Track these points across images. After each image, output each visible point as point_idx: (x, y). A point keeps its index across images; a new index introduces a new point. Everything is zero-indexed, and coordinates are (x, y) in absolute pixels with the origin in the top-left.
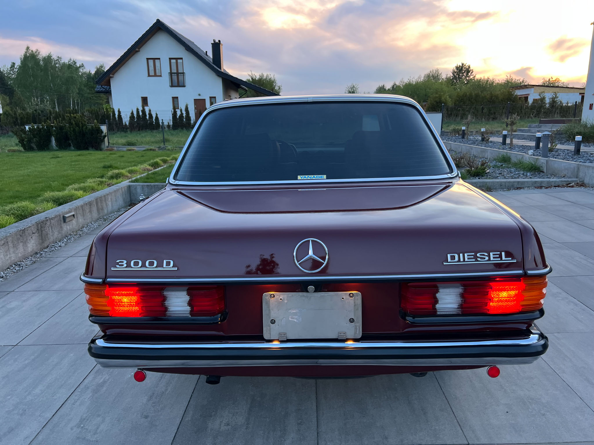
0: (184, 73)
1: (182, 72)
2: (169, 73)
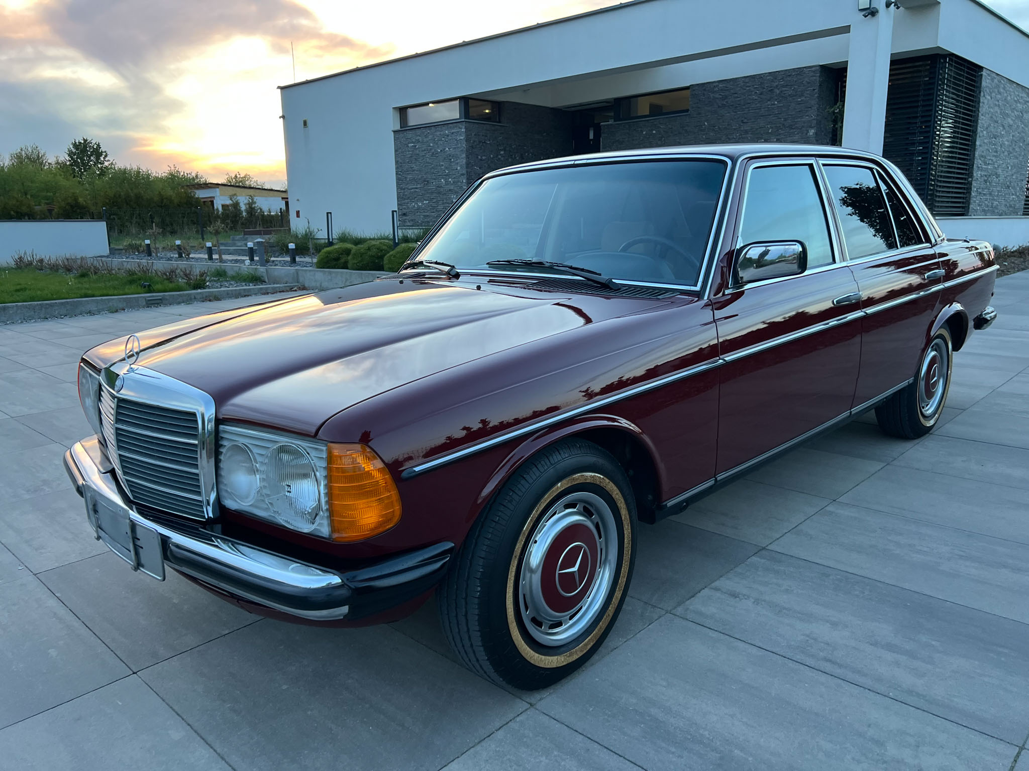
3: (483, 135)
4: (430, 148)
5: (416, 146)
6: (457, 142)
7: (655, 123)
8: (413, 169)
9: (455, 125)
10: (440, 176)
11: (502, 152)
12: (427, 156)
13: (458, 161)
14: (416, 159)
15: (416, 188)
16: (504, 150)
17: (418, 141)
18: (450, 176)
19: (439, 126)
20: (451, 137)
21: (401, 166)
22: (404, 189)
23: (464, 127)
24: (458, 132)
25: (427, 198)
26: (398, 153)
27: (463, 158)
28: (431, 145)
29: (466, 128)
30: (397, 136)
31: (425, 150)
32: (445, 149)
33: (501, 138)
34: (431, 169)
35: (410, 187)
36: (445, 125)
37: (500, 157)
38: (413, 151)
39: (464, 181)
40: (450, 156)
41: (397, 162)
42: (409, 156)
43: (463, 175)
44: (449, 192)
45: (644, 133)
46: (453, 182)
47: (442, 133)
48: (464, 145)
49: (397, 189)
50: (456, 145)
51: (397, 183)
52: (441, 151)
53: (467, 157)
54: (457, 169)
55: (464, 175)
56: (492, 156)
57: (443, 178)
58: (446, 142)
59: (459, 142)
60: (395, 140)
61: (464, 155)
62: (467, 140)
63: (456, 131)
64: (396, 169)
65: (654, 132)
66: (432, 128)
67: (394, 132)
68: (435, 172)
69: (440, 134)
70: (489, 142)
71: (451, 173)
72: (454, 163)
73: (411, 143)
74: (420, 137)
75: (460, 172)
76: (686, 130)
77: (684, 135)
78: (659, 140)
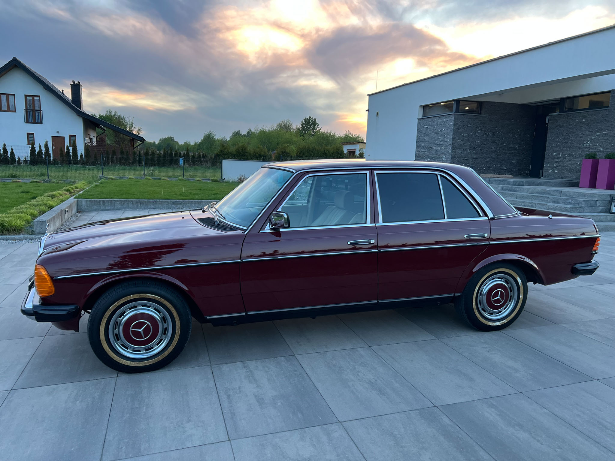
0: (42, 110)
1: (39, 109)
2: (24, 109)
3: (466, 122)
4: (435, 128)
5: (428, 127)
7: (585, 114)
8: (425, 140)
9: (449, 116)
10: (439, 145)
11: (479, 132)
12: (433, 133)
13: (449, 136)
14: (427, 135)
15: (425, 151)
16: (481, 130)
17: (429, 125)
18: (444, 145)
19: (441, 117)
20: (446, 122)
21: (419, 138)
22: (419, 152)
23: (453, 117)
24: (450, 120)
25: (430, 157)
26: (419, 131)
27: (451, 135)
28: (436, 127)
29: (455, 118)
30: (419, 122)
31: (432, 130)
32: (442, 130)
33: (479, 123)
34: (434, 140)
35: (422, 151)
36: (444, 116)
37: (477, 134)
38: (426, 130)
39: (450, 148)
40: (444, 134)
41: (417, 136)
42: (424, 133)
43: (449, 144)
44: (442, 154)
45: (577, 120)
46: (445, 149)
47: (442, 120)
48: (452, 128)
49: (416, 151)
50: (448, 127)
51: (416, 148)
52: (440, 130)
53: (454, 134)
54: (447, 141)
55: (451, 145)
56: (471, 134)
57: (439, 146)
58: (443, 126)
59: (450, 126)
60: (418, 124)
61: (452, 134)
62: (455, 125)
63: (450, 119)
64: (417, 140)
65: (584, 120)
66: (437, 117)
67: (418, 119)
68: (436, 143)
69: (441, 121)
70: (470, 126)
71: (444, 143)
72: (446, 138)
73: (426, 126)
74: (430, 123)
75: (449, 143)
76: (606, 119)
77: (604, 123)
78: (586, 126)
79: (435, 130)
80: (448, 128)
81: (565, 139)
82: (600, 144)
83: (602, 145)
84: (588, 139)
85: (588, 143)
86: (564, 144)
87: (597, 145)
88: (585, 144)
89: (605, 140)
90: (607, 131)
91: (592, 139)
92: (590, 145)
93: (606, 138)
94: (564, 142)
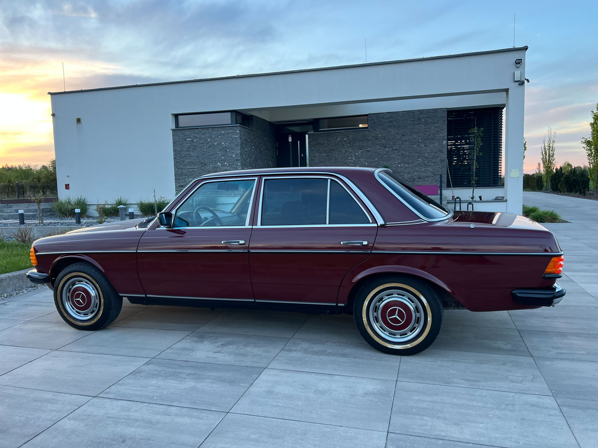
3: (246, 136)
4: (207, 142)
5: (194, 140)
6: (232, 139)
7: (346, 134)
8: (191, 155)
9: (231, 127)
10: (217, 161)
11: (253, 147)
12: (205, 147)
13: (234, 151)
14: (193, 149)
15: (194, 169)
17: (196, 137)
19: (216, 128)
20: (227, 135)
21: (179, 153)
22: (182, 169)
23: (238, 130)
24: (233, 132)
26: (176, 144)
27: (237, 149)
28: (209, 140)
29: (241, 130)
31: (202, 143)
32: (221, 143)
33: (252, 138)
34: (208, 156)
35: (187, 168)
36: (222, 128)
37: (252, 150)
38: (191, 144)
39: (239, 164)
40: (226, 148)
41: (175, 151)
42: (187, 147)
45: (338, 139)
48: (239, 141)
49: (175, 169)
51: (175, 165)
52: (218, 144)
54: (232, 156)
55: (239, 160)
56: (249, 149)
57: (219, 162)
58: (222, 139)
59: (234, 139)
60: (173, 136)
61: (239, 148)
62: (241, 138)
65: (345, 139)
67: (173, 130)
68: (212, 158)
69: (217, 133)
70: (248, 140)
71: (226, 159)
72: (229, 153)
73: (189, 138)
74: (197, 135)
75: (235, 159)
76: (367, 138)
77: (365, 141)
78: (349, 144)
79: (208, 143)
80: (231, 142)
81: (328, 156)
82: (364, 159)
83: (367, 160)
84: (352, 155)
85: (353, 158)
86: (328, 160)
87: (362, 160)
88: (349, 159)
89: (369, 156)
90: (369, 148)
91: (356, 155)
92: (354, 161)
93: (369, 154)
94: (328, 158)
